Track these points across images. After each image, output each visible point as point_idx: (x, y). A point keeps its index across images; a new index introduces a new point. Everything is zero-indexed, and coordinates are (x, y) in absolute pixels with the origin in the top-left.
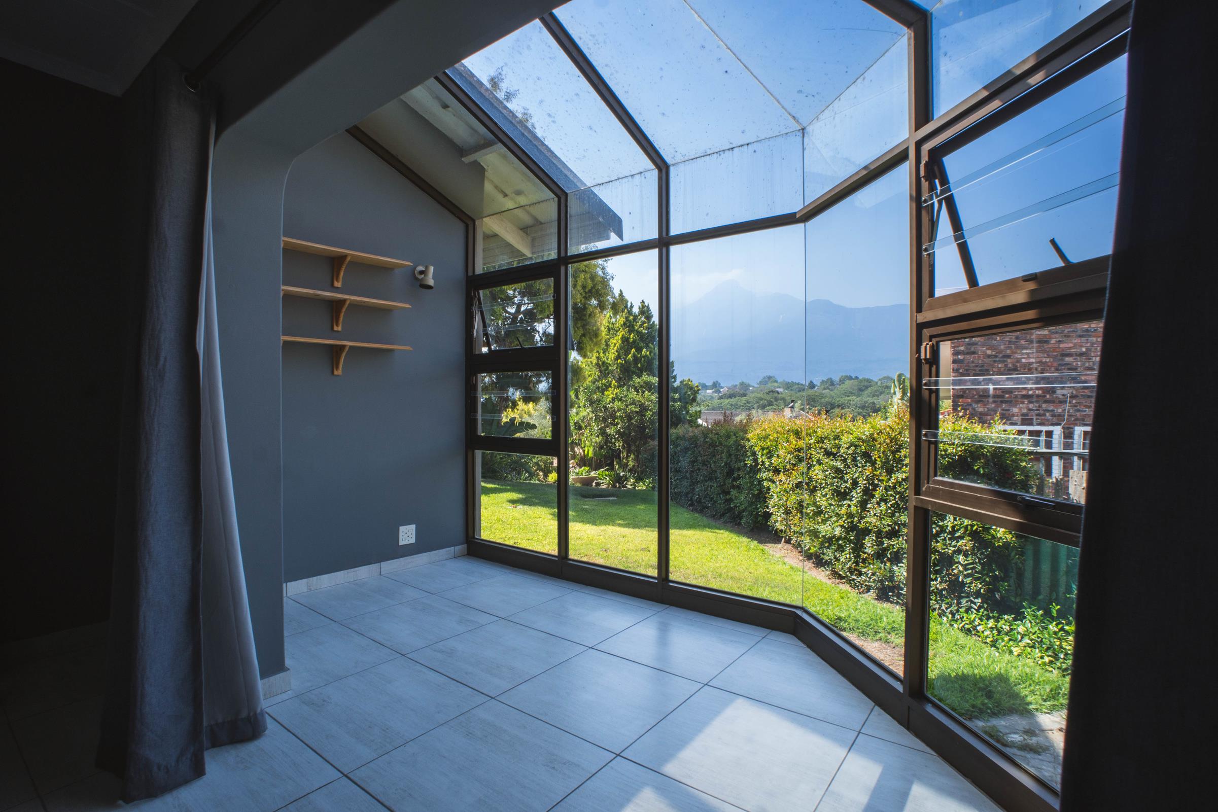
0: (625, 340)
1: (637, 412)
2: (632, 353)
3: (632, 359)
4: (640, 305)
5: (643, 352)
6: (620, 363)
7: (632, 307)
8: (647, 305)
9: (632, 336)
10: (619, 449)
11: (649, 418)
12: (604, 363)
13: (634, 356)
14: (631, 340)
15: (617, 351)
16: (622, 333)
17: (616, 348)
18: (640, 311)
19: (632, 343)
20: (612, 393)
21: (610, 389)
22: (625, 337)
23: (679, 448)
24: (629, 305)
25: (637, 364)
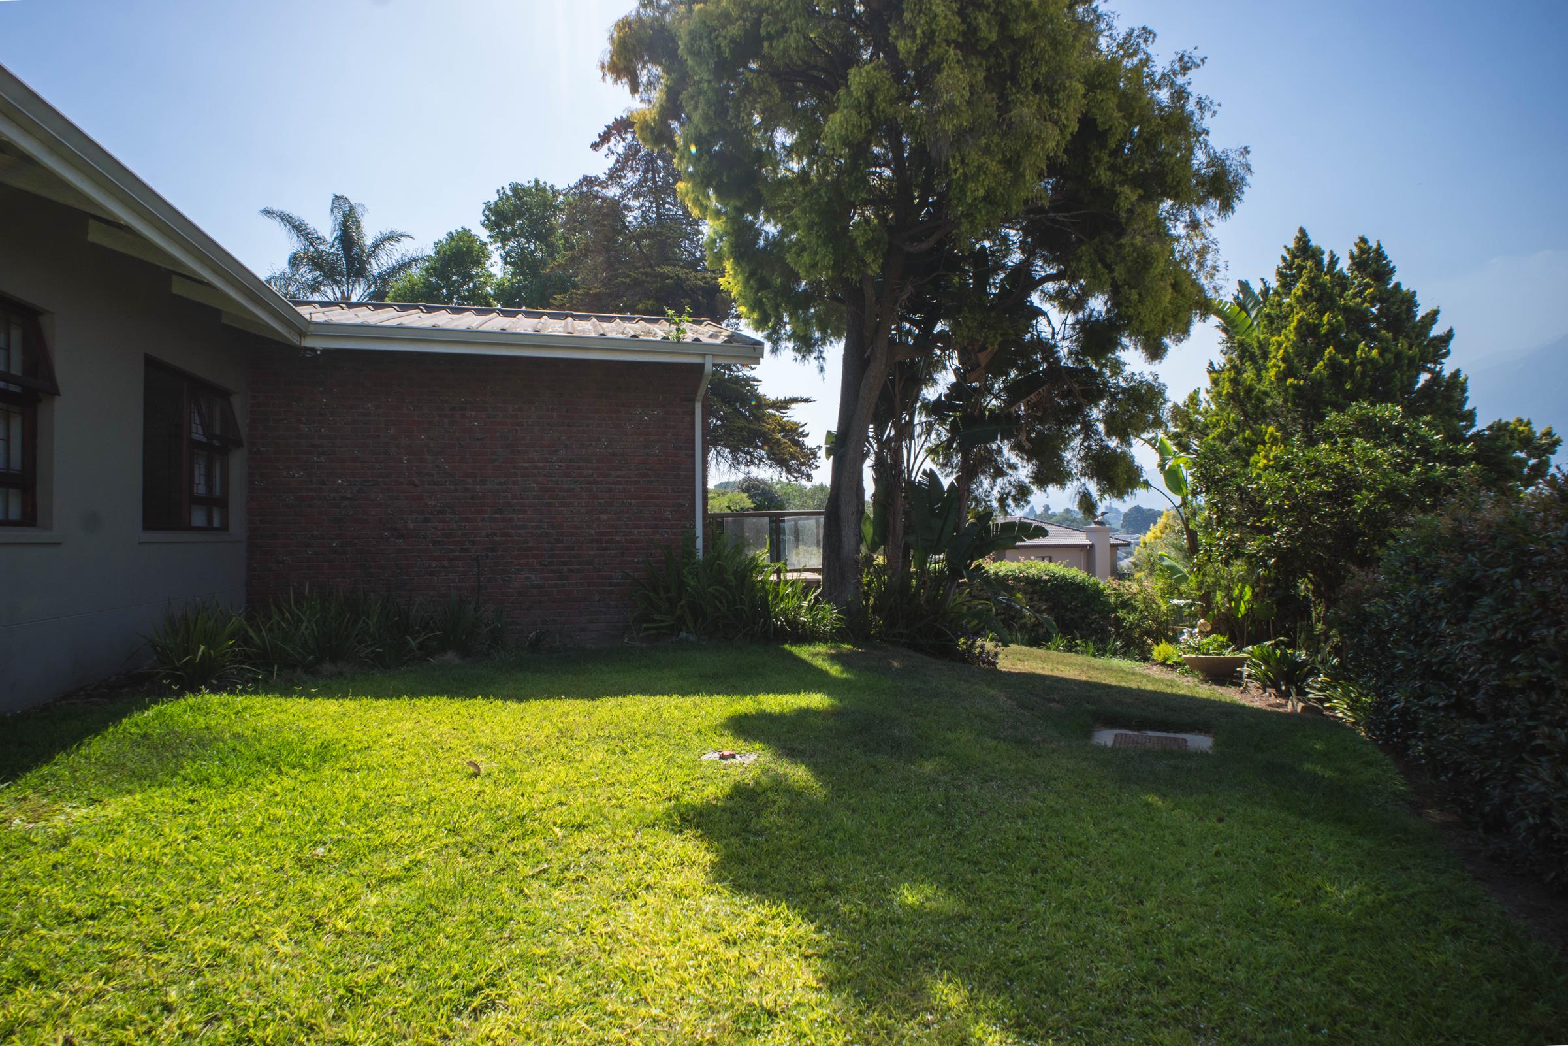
0: (1306, 331)
1: (1328, 496)
2: (1326, 356)
3: (1325, 373)
4: (1356, 251)
5: (1358, 353)
6: (1292, 385)
7: (1334, 262)
8: (1375, 246)
9: (1325, 319)
10: (1306, 597)
11: (1366, 510)
12: (1249, 390)
13: (1333, 364)
14: (1324, 330)
15: (1283, 360)
16: (1298, 317)
17: (1281, 352)
18: (1354, 264)
19: (1326, 335)
20: (1265, 457)
21: (1260, 447)
22: (1308, 325)
23: (1437, 586)
24: (1326, 259)
25: (1342, 384)
